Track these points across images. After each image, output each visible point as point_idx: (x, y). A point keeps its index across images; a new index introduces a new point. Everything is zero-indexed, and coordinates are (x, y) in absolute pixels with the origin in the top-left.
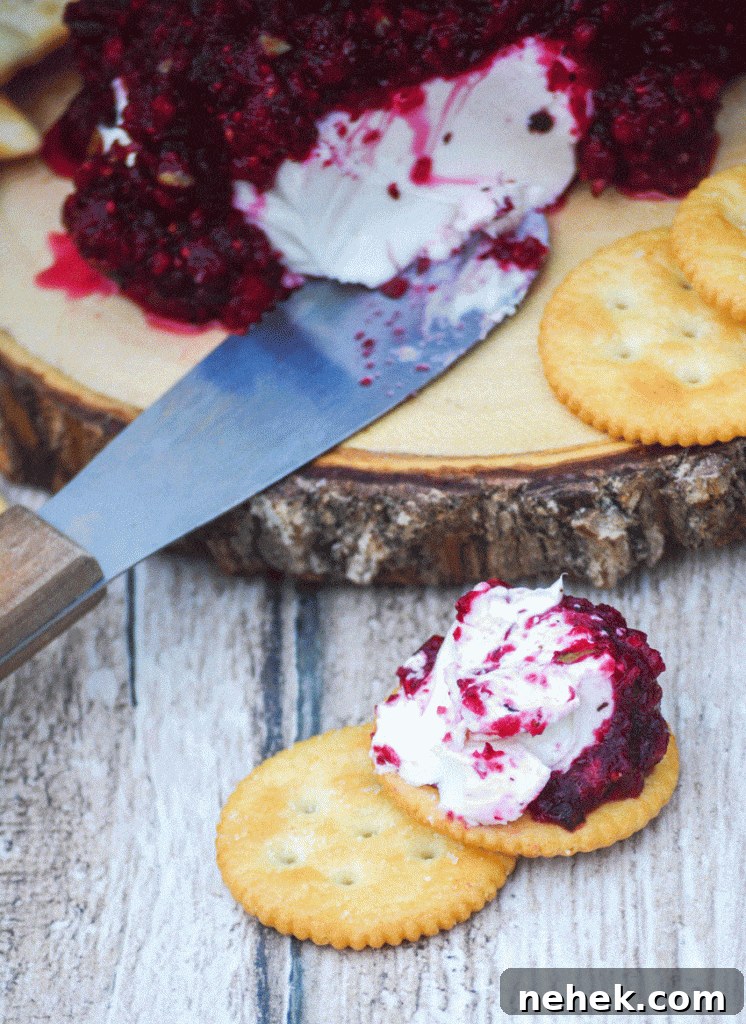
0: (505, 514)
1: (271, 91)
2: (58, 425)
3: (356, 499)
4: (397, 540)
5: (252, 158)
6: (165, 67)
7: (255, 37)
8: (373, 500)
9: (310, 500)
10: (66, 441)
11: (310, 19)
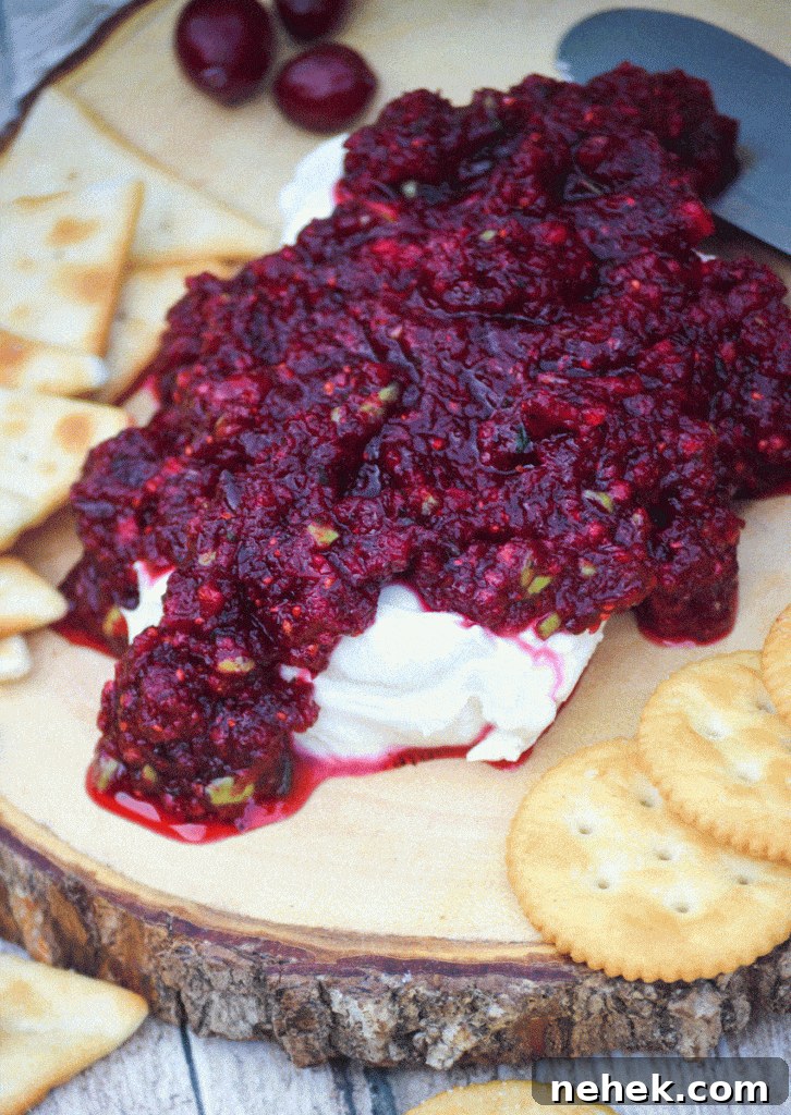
0: (597, 998)
1: (328, 582)
2: (111, 922)
3: (446, 994)
4: (484, 1029)
5: (311, 647)
6: (205, 560)
7: (302, 528)
8: (462, 994)
9: (395, 996)
10: (119, 938)
11: (354, 505)
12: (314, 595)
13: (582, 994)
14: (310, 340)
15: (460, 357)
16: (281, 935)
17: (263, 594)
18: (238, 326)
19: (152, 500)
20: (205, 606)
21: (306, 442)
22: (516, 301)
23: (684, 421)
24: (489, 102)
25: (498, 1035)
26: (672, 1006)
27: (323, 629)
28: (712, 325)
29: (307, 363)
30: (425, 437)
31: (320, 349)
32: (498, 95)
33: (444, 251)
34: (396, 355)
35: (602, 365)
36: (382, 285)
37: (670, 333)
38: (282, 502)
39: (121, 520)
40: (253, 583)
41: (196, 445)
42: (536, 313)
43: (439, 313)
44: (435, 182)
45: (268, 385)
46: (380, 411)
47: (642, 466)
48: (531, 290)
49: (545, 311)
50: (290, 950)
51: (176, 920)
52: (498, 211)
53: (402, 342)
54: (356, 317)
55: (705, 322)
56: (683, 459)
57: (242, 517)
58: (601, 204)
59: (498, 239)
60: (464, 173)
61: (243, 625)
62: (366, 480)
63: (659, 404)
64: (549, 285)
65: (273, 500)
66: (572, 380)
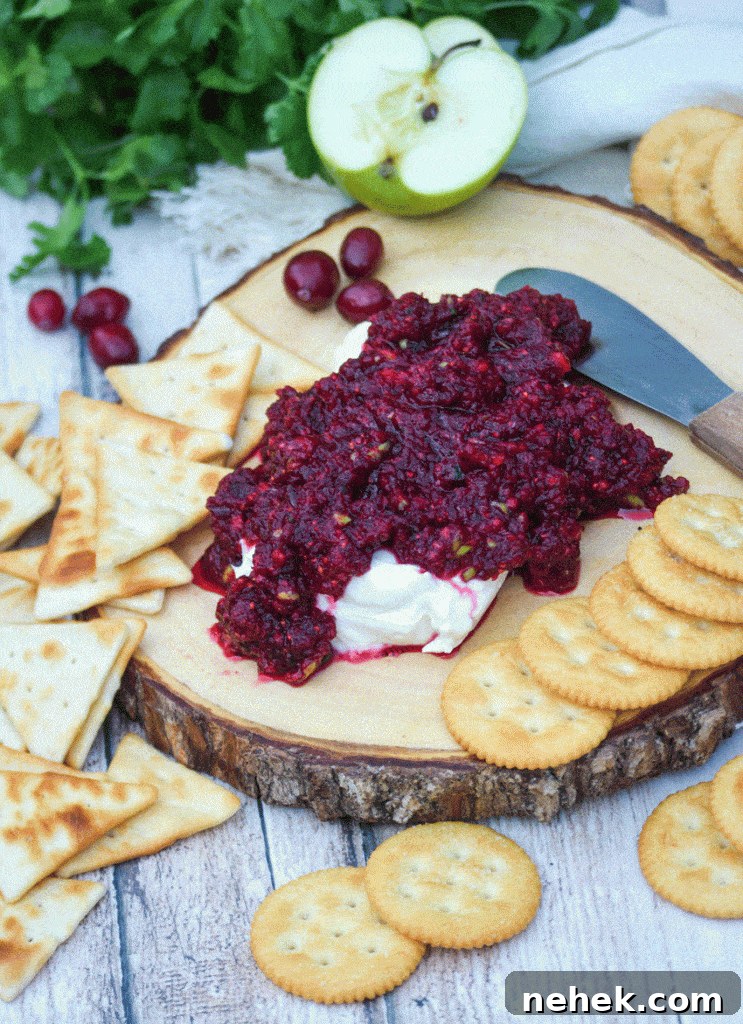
0: (489, 783)
1: (344, 544)
2: (219, 737)
3: (403, 777)
4: (425, 799)
5: (333, 582)
6: (277, 534)
7: (330, 515)
8: (413, 777)
9: (375, 778)
10: (223, 746)
11: (361, 504)
12: (335, 552)
13: (481, 780)
14: (344, 421)
15: (426, 428)
16: (312, 744)
17: (307, 551)
18: (304, 413)
19: (251, 504)
20: (276, 562)
21: (336, 470)
22: (458, 400)
23: (550, 468)
24: (449, 300)
25: (434, 804)
26: (531, 787)
27: (340, 571)
28: (568, 419)
29: (340, 431)
30: (404, 471)
31: (348, 425)
32: (454, 297)
33: (419, 373)
34: (390, 428)
35: (505, 436)
36: (385, 392)
37: (543, 421)
38: (321, 502)
39: (234, 517)
40: (302, 545)
41: (276, 475)
42: (469, 406)
43: (415, 406)
44: (418, 340)
45: (318, 442)
46: (378, 455)
47: (525, 490)
48: (465, 394)
49: (474, 406)
50: (317, 751)
51: (254, 735)
52: (451, 355)
53: (394, 420)
54: (369, 409)
55: (565, 416)
56: (548, 488)
57: (298, 509)
58: (509, 353)
59: (449, 367)
60: (434, 337)
61: (295, 574)
62: (370, 493)
63: (537, 457)
64: (477, 393)
65: (315, 500)
66: (487, 442)
